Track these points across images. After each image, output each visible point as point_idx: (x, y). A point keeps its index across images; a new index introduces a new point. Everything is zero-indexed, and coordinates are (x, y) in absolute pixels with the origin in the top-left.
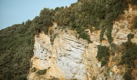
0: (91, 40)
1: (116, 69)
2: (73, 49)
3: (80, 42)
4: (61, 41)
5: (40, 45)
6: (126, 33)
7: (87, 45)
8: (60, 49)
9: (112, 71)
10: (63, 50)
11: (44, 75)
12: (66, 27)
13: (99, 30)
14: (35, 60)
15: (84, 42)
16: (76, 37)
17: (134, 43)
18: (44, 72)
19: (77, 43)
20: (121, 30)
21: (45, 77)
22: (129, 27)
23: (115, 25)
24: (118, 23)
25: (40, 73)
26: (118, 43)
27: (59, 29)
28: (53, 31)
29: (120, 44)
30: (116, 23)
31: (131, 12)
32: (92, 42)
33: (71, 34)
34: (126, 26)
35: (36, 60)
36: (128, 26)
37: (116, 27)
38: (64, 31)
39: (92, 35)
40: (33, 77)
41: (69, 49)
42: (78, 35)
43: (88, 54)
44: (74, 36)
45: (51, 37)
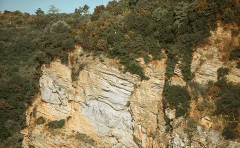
0: (146, 75)
1: (206, 121)
2: (112, 88)
3: (126, 78)
4: (93, 75)
5: (52, 81)
6: (215, 67)
7: (139, 83)
8: (91, 88)
9: (200, 125)
10: (97, 90)
11: (62, 129)
12: (101, 54)
13: (160, 59)
14: (42, 105)
15: (133, 77)
16: (120, 69)
17: (230, 81)
18: (61, 124)
19: (121, 79)
20: (208, 62)
21: (63, 132)
22: (221, 57)
23: (197, 54)
24: (202, 50)
25: (53, 125)
26: (203, 81)
27: (87, 56)
28: (77, 59)
29: (204, 83)
30: (199, 51)
31: (220, 34)
32: (148, 79)
33: (111, 64)
34: (215, 55)
35: (44, 104)
36: (218, 56)
37: (198, 57)
38: (97, 59)
39: (149, 67)
40: (39, 132)
41: (106, 89)
42: (123, 67)
43: (139, 97)
44: (116, 68)
45: (73, 69)
